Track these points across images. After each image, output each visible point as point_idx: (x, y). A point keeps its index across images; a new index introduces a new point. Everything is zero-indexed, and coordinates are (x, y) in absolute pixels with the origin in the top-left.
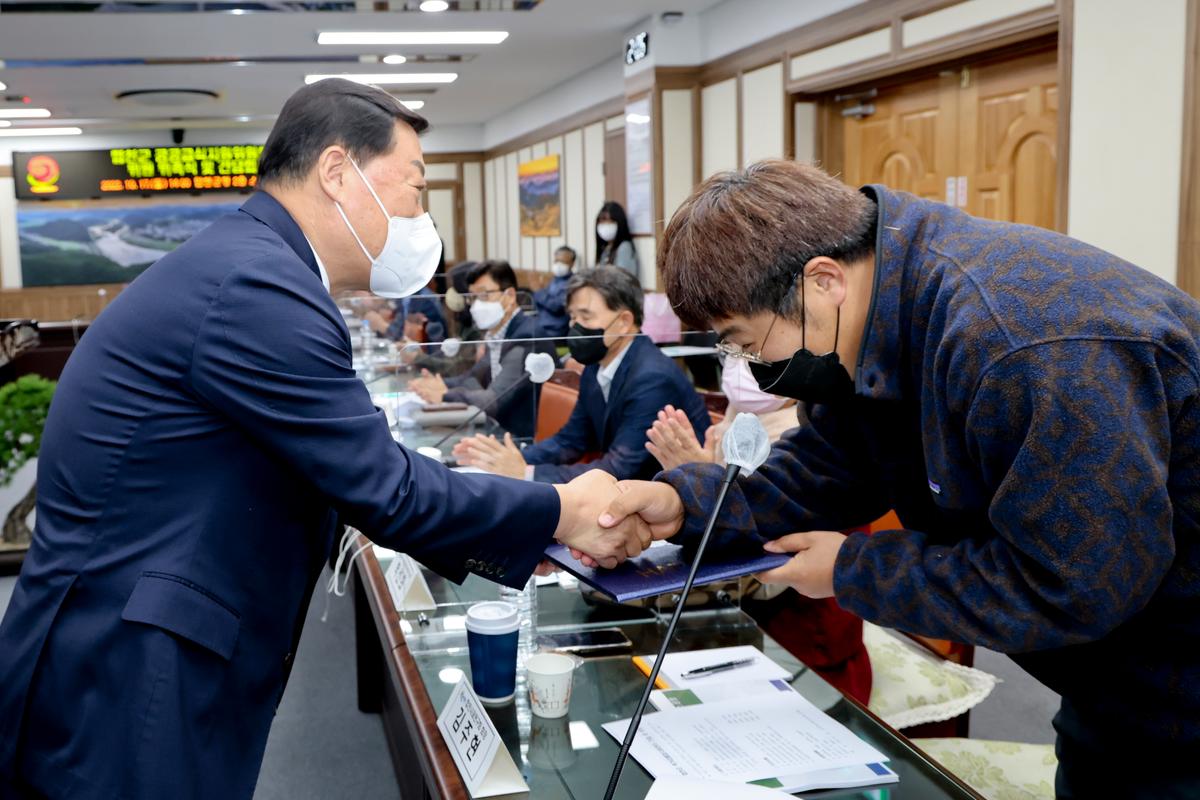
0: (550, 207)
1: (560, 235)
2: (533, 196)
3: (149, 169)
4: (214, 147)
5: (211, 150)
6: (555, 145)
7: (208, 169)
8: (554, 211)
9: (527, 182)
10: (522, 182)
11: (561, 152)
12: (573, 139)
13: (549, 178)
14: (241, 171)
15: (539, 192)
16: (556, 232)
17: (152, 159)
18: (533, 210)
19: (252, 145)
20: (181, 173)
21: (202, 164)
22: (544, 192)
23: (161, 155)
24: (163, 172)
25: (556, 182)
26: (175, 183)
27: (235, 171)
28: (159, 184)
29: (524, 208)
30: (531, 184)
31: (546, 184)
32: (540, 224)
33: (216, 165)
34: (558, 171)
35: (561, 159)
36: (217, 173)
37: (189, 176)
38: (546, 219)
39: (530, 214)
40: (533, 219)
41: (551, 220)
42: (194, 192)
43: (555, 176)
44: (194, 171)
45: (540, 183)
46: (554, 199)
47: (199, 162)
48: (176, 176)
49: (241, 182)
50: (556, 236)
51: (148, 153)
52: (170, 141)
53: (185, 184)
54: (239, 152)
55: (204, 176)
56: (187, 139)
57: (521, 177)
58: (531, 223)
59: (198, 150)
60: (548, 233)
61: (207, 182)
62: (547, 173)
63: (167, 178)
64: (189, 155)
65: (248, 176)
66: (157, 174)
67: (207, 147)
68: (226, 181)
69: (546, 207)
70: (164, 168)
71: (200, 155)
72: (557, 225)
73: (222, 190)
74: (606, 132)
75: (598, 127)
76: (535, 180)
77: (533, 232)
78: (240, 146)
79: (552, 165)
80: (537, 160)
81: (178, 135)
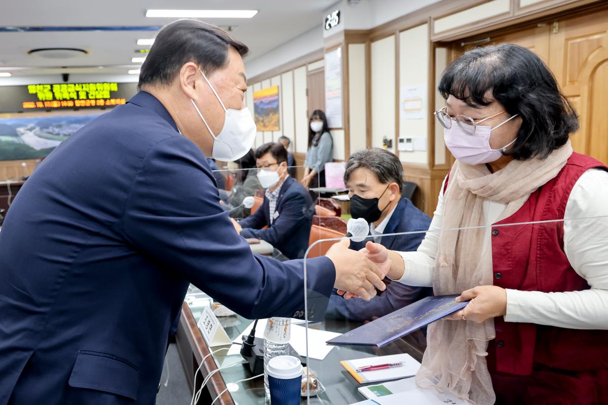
0: (273, 115)
1: (279, 130)
2: (262, 109)
3: (50, 96)
4: (86, 83)
5: (84, 85)
6: (276, 80)
7: (83, 95)
8: (275, 117)
9: (259, 102)
10: (256, 102)
11: (279, 84)
12: (287, 77)
13: (272, 99)
14: (101, 97)
15: (266, 107)
16: (277, 128)
17: (52, 90)
18: (263, 117)
19: (107, 83)
20: (68, 98)
21: (80, 93)
22: (269, 106)
23: (56, 88)
24: (57, 98)
25: (277, 100)
26: (64, 104)
27: (98, 97)
28: (55, 104)
29: (257, 115)
30: (262, 102)
31: (270, 103)
32: (267, 124)
33: (87, 94)
34: (278, 95)
35: (280, 88)
36: (88, 98)
37: (72, 99)
38: (270, 122)
39: (261, 119)
40: (263, 121)
41: (273, 122)
42: (75, 108)
43: (276, 97)
44: (75, 97)
45: (267, 102)
46: (276, 110)
47: (78, 92)
48: (65, 100)
49: (101, 103)
50: (276, 131)
51: (49, 87)
52: (61, 80)
53: (70, 104)
54: (99, 86)
55: (80, 100)
56: (71, 79)
57: (255, 99)
58: (262, 124)
59: (77, 85)
60: (272, 129)
61: (83, 103)
62: (271, 96)
63: (60, 100)
64: (72, 88)
65: (105, 100)
66: (54, 99)
67: (82, 84)
68: (93, 103)
69: (271, 115)
70: (58, 96)
71: (78, 88)
72: (277, 124)
73: (91, 107)
74: (308, 72)
75: (303, 69)
76: (263, 100)
77: (263, 129)
78: (100, 83)
79: (275, 91)
80: (265, 89)
81: (66, 77)
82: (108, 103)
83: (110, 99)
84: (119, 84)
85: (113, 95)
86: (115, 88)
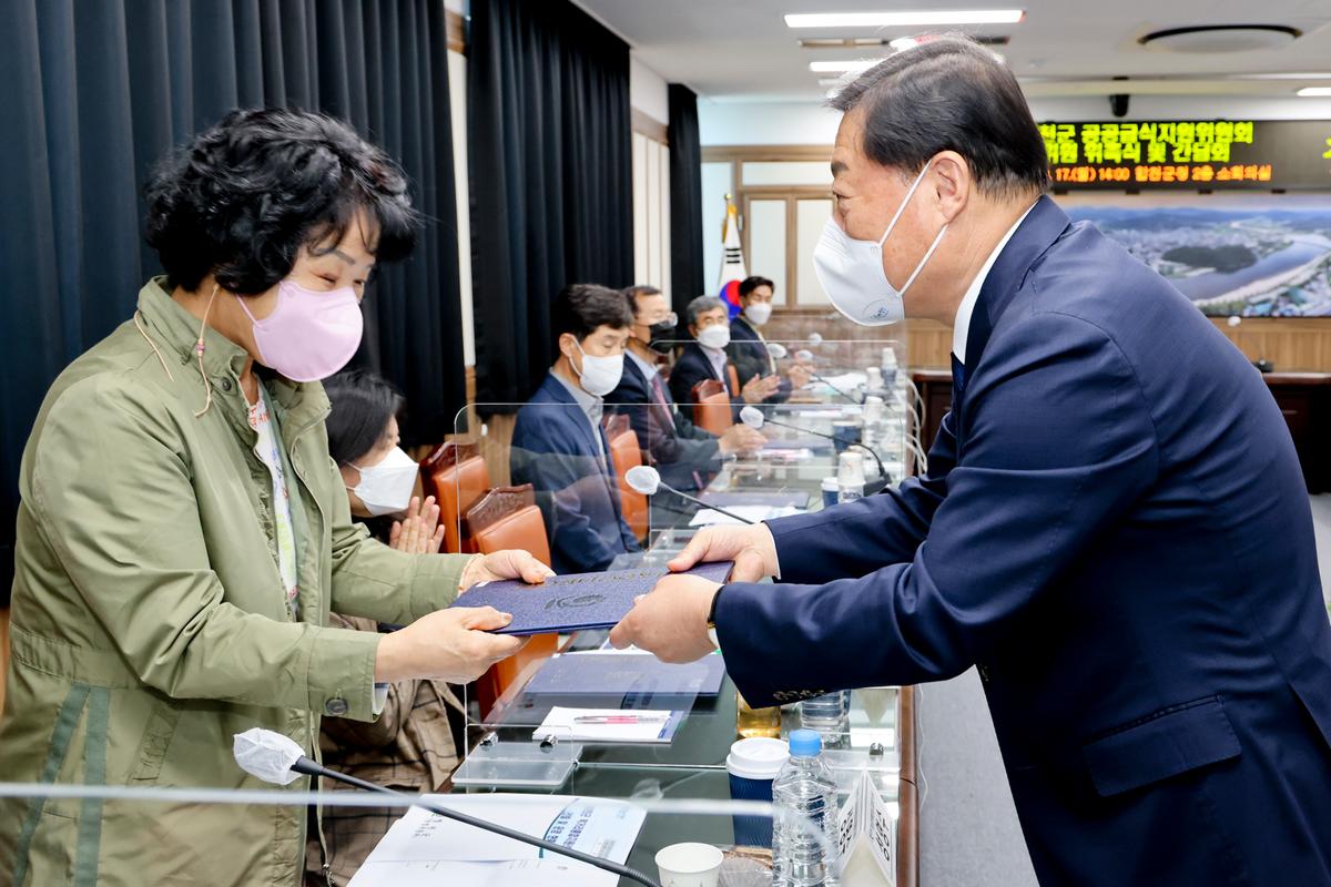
3: (1070, 153)
4: (1169, 122)
5: (1164, 127)
7: (1157, 153)
14: (1206, 159)
17: (1078, 139)
19: (1227, 122)
20: (1118, 160)
21: (1150, 148)
23: (1090, 134)
24: (1091, 160)
26: (1107, 174)
27: (1197, 159)
28: (1083, 175)
33: (1170, 148)
36: (1170, 161)
37: (1128, 164)
42: (1132, 187)
44: (1135, 155)
47: (1144, 144)
48: (1109, 164)
49: (1205, 174)
51: (1072, 131)
52: (1107, 113)
53: (1122, 174)
54: (1204, 130)
55: (1150, 165)
56: (1134, 111)
59: (1145, 127)
61: (1156, 174)
63: (1096, 166)
64: (1130, 135)
65: (1216, 166)
66: (1082, 160)
67: (1158, 123)
68: (1183, 174)
70: (1093, 153)
71: (1147, 132)
73: (1175, 186)
78: (1208, 122)
81: (1120, 104)
82: (1223, 175)
83: (1229, 165)
84: (1258, 125)
85: (1239, 153)
86: (1245, 134)
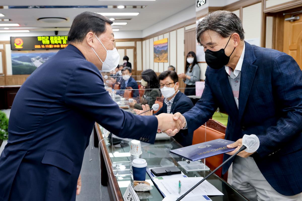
0: (164, 54)
1: (168, 62)
2: (158, 51)
3: (48, 42)
5: (66, 37)
6: (166, 36)
7: (65, 42)
8: (166, 55)
9: (157, 47)
10: (155, 46)
11: (168, 37)
12: (173, 34)
13: (164, 45)
15: (160, 50)
16: (166, 61)
17: (49, 39)
18: (159, 55)
20: (57, 43)
21: (63, 41)
22: (162, 49)
23: (52, 38)
24: (52, 43)
25: (167, 46)
26: (55, 46)
28: (51, 46)
29: (155, 54)
30: (158, 47)
31: (163, 47)
32: (161, 59)
35: (169, 39)
37: (59, 44)
38: (163, 57)
39: (157, 56)
40: (158, 57)
41: (165, 58)
43: (167, 44)
44: (61, 43)
45: (161, 47)
46: (166, 51)
50: (166, 62)
51: (48, 37)
52: (54, 34)
53: (58, 46)
55: (63, 44)
56: (59, 34)
57: (154, 45)
58: (158, 59)
59: (62, 37)
60: (164, 62)
61: (64, 46)
63: (53, 45)
64: (59, 38)
66: (50, 44)
67: (64, 36)
69: (163, 54)
72: (167, 59)
74: (185, 30)
75: (183, 29)
77: (158, 61)
79: (166, 41)
80: (160, 40)
81: (56, 33)
